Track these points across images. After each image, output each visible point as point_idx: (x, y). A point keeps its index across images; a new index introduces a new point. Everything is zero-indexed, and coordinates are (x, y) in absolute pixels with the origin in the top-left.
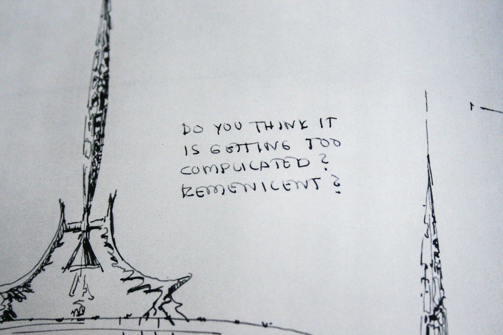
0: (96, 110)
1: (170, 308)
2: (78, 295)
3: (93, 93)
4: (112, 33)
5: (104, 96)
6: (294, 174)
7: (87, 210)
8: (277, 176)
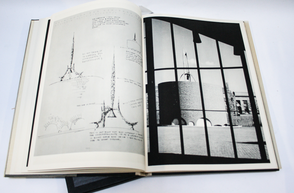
0: (72, 53)
1: (81, 76)
2: (70, 76)
3: (72, 51)
4: (74, 43)
5: (73, 51)
6: (97, 58)
7: (71, 66)
8: (94, 58)
